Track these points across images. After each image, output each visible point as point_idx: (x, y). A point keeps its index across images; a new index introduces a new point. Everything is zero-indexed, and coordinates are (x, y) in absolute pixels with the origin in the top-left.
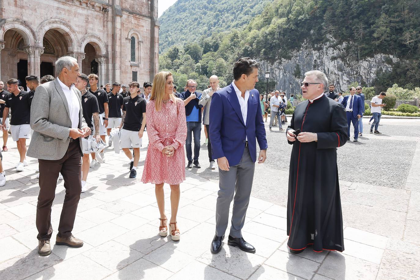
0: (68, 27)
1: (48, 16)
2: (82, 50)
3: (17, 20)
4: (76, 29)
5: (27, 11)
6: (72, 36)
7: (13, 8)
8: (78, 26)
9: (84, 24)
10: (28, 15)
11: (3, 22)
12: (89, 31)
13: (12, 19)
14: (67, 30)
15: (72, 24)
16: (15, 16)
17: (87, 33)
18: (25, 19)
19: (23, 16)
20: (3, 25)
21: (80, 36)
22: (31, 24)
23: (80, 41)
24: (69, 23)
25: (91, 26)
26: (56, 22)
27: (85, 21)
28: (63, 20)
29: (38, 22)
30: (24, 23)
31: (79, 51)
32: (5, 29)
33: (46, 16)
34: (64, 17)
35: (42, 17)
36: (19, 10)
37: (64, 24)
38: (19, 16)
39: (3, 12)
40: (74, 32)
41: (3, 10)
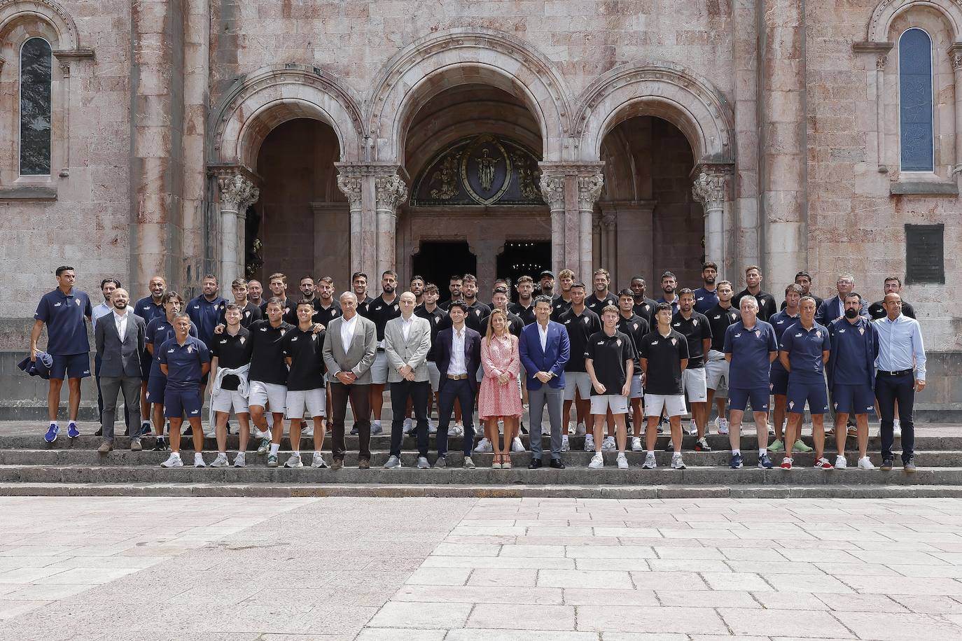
0: (516, 56)
1: (419, 24)
2: (590, 148)
3: (287, 70)
4: (557, 54)
5: (331, 27)
6: (536, 92)
7: (276, 25)
8: (567, 39)
9: (598, 25)
10: (336, 41)
11: (235, 87)
12: (629, 52)
13: (267, 69)
14: (506, 66)
15: (538, 40)
16: (281, 56)
17: (612, 64)
18: (321, 57)
19: (313, 50)
20: (240, 101)
21: (574, 86)
22: (347, 74)
23: (574, 109)
24: (520, 34)
25: (635, 23)
26: (450, 43)
27: (602, 10)
28: (488, 28)
29: (374, 59)
30: (318, 77)
31: (571, 156)
32: (246, 115)
33: (409, 28)
34: (495, 14)
35: (392, 37)
36: (297, 27)
37: (493, 44)
38: (300, 53)
39: (240, 51)
40: (541, 71)
41: (240, 42)
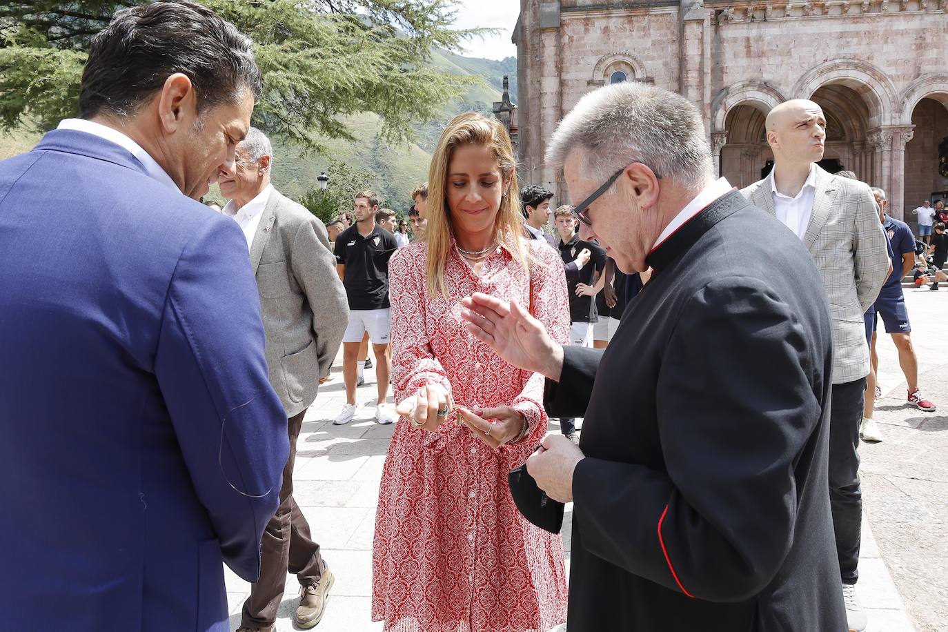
0: (868, 72)
1: (817, 58)
2: (907, 118)
3: (751, 83)
4: (890, 71)
5: (772, 61)
6: (878, 90)
7: (743, 61)
8: (895, 63)
9: (911, 55)
10: (774, 68)
11: (724, 92)
12: (927, 68)
13: (740, 84)
14: (862, 78)
15: (880, 64)
16: (746, 76)
17: (919, 75)
18: (767, 77)
19: (762, 73)
20: (725, 100)
21: (900, 86)
22: (780, 84)
23: (900, 99)
24: (870, 61)
25: (932, 54)
26: (837, 67)
27: (914, 47)
28: (853, 59)
29: (794, 76)
30: (767, 87)
31: (897, 122)
32: (728, 106)
33: (812, 60)
34: (857, 52)
35: (803, 65)
36: (754, 62)
37: (856, 67)
38: (755, 75)
39: (725, 75)
40: (882, 79)
41: (725, 70)
